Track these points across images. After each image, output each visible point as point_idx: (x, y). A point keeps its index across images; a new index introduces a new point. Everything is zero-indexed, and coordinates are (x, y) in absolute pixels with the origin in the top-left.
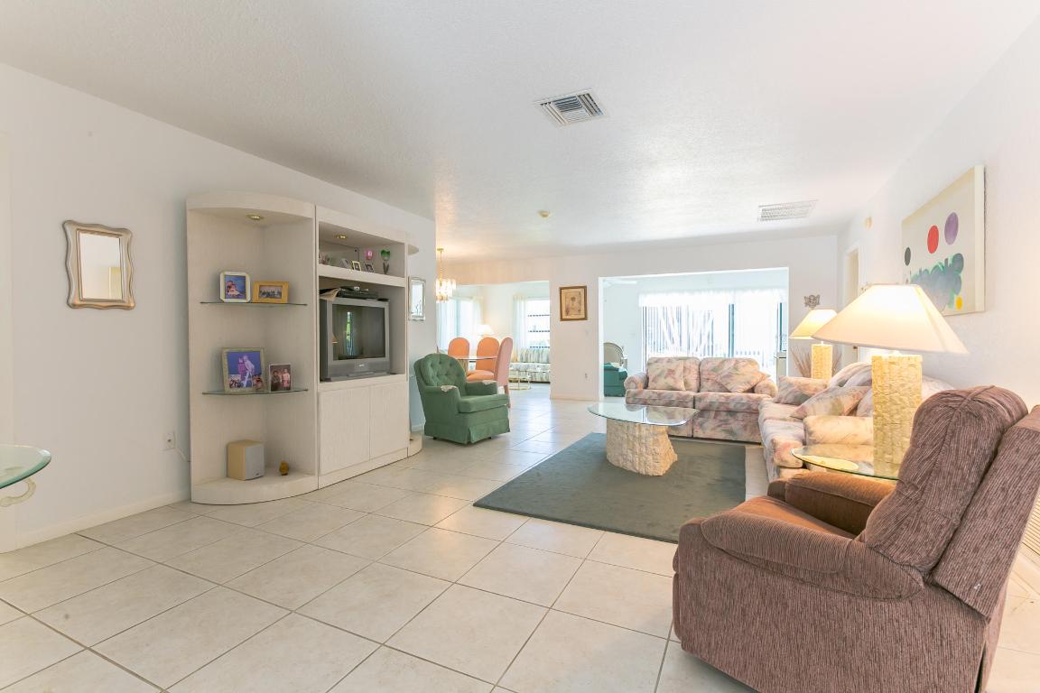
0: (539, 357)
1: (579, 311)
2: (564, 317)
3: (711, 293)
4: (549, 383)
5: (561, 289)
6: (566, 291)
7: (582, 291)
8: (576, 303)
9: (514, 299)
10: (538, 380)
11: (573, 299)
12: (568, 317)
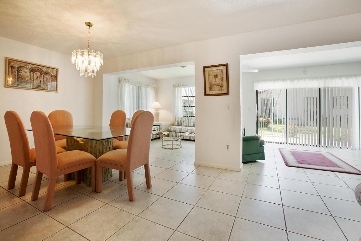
0: (188, 123)
1: (222, 87)
2: (208, 92)
3: (307, 80)
4: (194, 141)
5: (205, 68)
6: (209, 69)
7: (224, 68)
8: (218, 80)
9: (174, 86)
10: (188, 138)
11: (216, 76)
12: (211, 93)
